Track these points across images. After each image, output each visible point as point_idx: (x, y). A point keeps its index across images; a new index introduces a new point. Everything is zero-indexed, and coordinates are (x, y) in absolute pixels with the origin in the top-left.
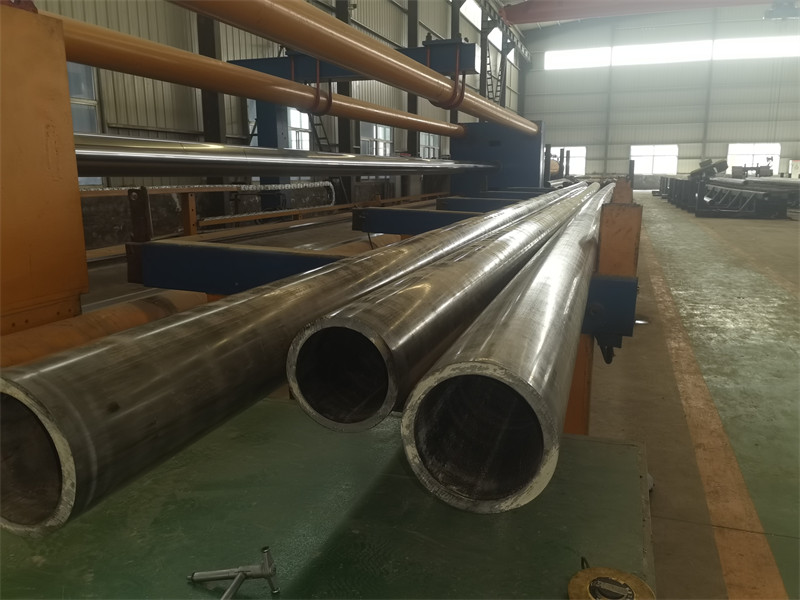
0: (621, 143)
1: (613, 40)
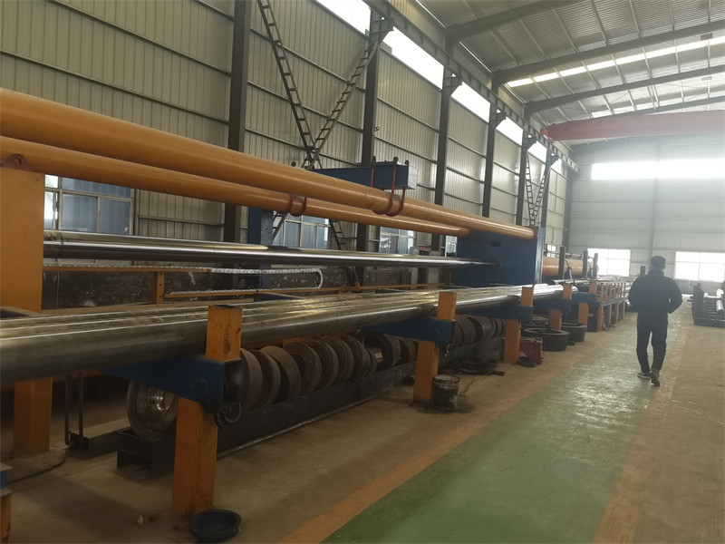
0: (666, 249)
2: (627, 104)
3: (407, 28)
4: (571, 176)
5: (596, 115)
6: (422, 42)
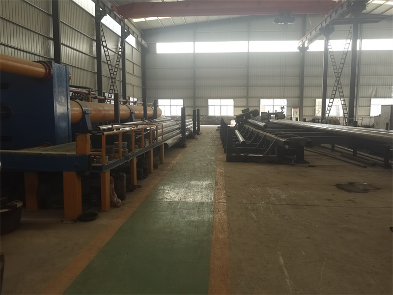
0: (203, 98)
4: (144, 51)
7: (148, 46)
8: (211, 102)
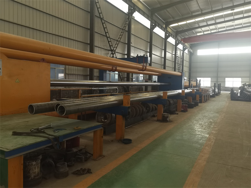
0: (222, 77)
1: (219, 46)
2: (208, 30)
3: (140, 11)
4: (191, 54)
5: (198, 34)
6: (144, 15)
7: (193, 52)
8: (227, 79)
